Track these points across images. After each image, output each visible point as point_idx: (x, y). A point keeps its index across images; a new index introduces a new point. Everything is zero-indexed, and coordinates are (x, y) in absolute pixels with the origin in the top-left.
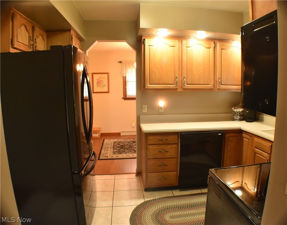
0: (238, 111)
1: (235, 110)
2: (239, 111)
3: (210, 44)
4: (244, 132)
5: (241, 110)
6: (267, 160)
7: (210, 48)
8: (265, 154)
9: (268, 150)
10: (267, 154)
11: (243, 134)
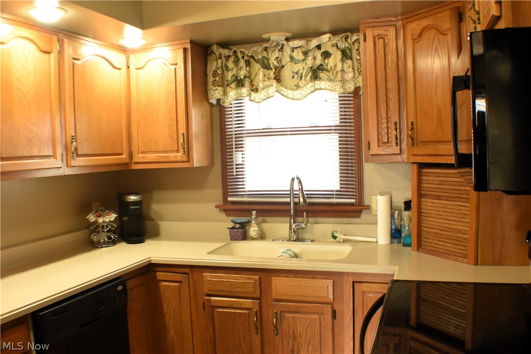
0: (107, 220)
1: (101, 220)
2: (110, 221)
3: (50, 42)
4: (157, 269)
5: (113, 216)
6: (256, 312)
7: (49, 53)
8: (248, 303)
9: (252, 290)
10: (250, 301)
11: (157, 273)
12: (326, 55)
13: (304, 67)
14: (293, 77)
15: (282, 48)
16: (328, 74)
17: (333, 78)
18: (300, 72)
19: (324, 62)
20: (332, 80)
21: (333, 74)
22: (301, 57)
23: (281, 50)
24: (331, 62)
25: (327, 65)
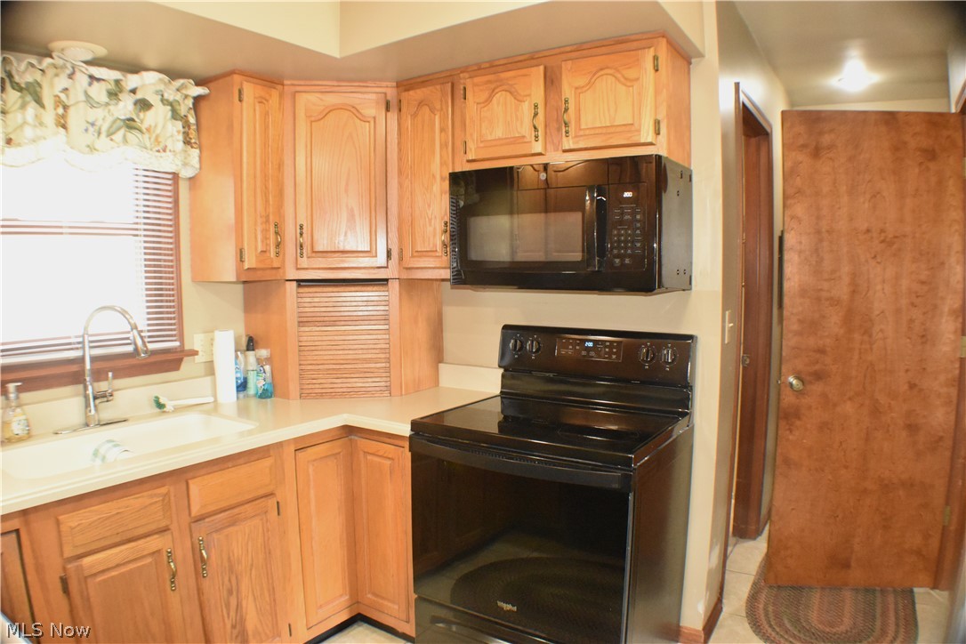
9: (160, 515)
12: (144, 105)
13: (105, 116)
14: (86, 130)
15: (73, 73)
16: (139, 135)
17: (148, 144)
18: (98, 123)
19: (138, 116)
20: (146, 148)
21: (150, 138)
22: (104, 98)
23: (71, 76)
24: (148, 118)
25: (142, 122)
